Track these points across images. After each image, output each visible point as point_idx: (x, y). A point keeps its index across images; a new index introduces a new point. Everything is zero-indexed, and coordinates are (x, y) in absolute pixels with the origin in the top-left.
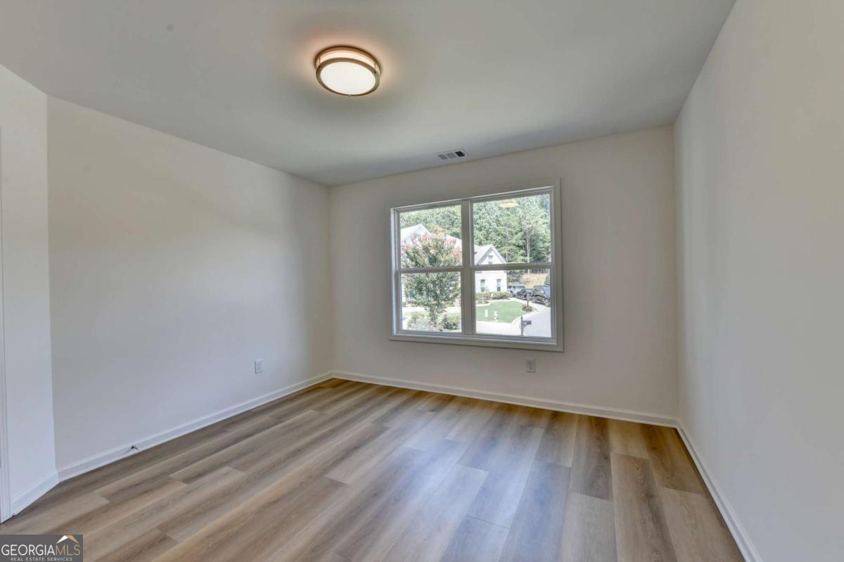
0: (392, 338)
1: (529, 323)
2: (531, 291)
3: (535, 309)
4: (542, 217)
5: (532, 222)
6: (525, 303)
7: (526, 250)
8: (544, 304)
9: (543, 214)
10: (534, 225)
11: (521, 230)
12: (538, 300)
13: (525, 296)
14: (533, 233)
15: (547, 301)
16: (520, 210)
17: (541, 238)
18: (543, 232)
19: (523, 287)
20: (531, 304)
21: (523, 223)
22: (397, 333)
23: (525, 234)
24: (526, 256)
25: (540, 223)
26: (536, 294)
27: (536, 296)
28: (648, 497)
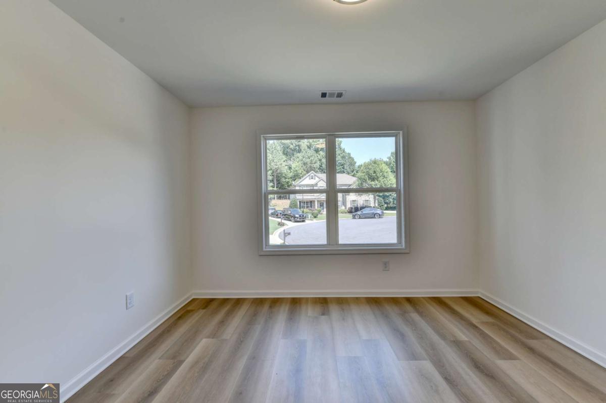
0: (262, 253)
1: (289, 234)
2: (281, 212)
3: (286, 224)
4: (284, 161)
5: (278, 164)
6: (279, 220)
7: (274, 184)
8: (291, 221)
9: (285, 159)
10: (280, 166)
11: (271, 169)
12: (287, 218)
13: (277, 215)
14: (279, 171)
15: (293, 218)
16: (271, 155)
17: (284, 175)
18: (285, 171)
19: (275, 209)
20: (283, 221)
21: (272, 164)
22: (265, 248)
23: (273, 172)
24: (274, 187)
25: (283, 165)
26: (285, 214)
27: (285, 215)
28: (531, 350)
